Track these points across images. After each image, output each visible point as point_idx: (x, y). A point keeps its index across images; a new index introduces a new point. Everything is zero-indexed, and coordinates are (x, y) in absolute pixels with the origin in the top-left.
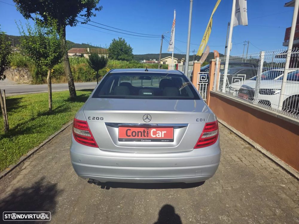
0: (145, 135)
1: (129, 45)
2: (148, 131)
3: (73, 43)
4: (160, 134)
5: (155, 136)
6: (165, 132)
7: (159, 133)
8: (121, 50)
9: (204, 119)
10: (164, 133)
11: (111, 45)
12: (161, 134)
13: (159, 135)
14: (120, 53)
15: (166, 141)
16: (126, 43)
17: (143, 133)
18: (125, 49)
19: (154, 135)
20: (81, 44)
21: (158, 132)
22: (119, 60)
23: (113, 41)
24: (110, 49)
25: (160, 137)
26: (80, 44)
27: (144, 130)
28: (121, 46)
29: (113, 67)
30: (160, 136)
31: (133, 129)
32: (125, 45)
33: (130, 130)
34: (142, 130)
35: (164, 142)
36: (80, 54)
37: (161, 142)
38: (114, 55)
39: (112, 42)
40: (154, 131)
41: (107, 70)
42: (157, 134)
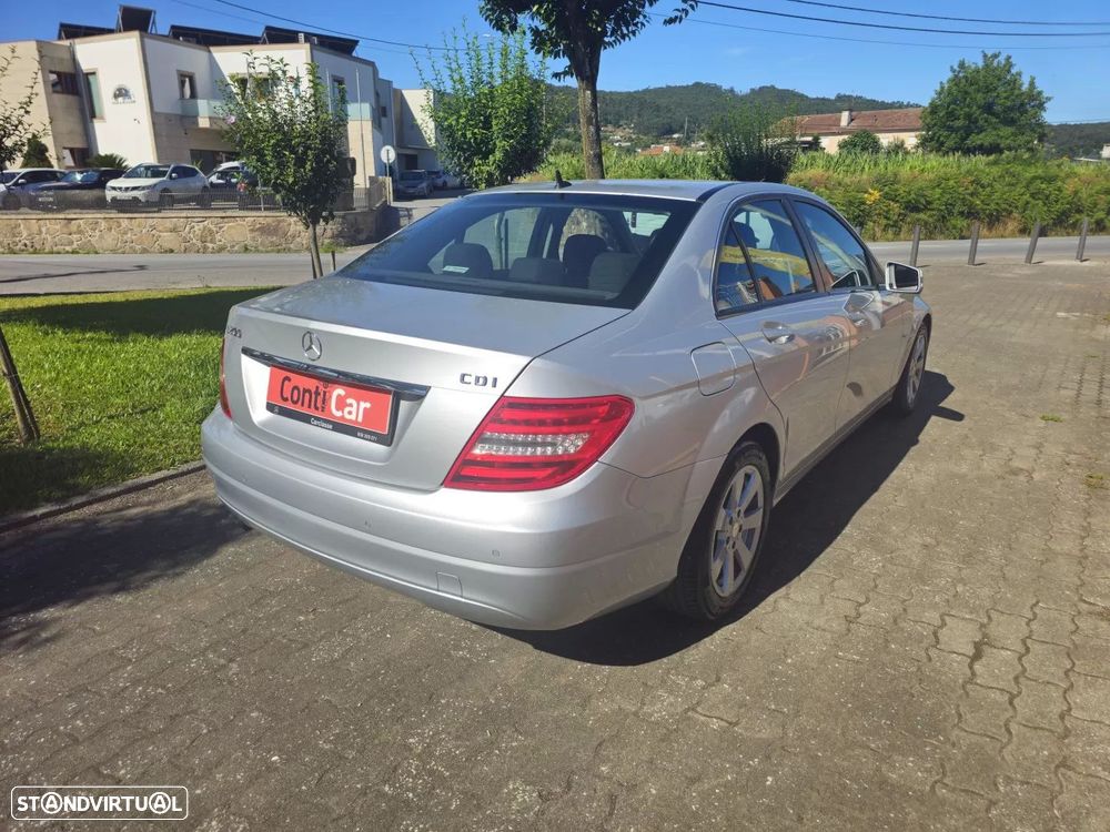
0: (319, 405)
1: (1032, 84)
2: (325, 393)
3: (802, 97)
4: (354, 409)
5: (339, 414)
6: (368, 405)
7: (351, 405)
8: (988, 108)
9: (495, 380)
10: (365, 409)
11: (942, 88)
12: (356, 409)
13: (350, 413)
14: (981, 122)
15: (368, 437)
16: (1019, 74)
17: (313, 396)
18: (1009, 104)
19: (337, 409)
20: (833, 97)
21: (349, 401)
22: (968, 151)
23: (954, 72)
24: (934, 109)
25: (350, 421)
26: (829, 100)
27: (317, 388)
28: (988, 90)
29: (899, 182)
30: (353, 417)
31: (297, 380)
32: (1014, 83)
33: (290, 380)
34: (312, 384)
35: (363, 438)
36: (810, 139)
37: (357, 436)
38: (946, 133)
39: (950, 75)
40: (339, 396)
41: (866, 195)
42: (347, 409)
